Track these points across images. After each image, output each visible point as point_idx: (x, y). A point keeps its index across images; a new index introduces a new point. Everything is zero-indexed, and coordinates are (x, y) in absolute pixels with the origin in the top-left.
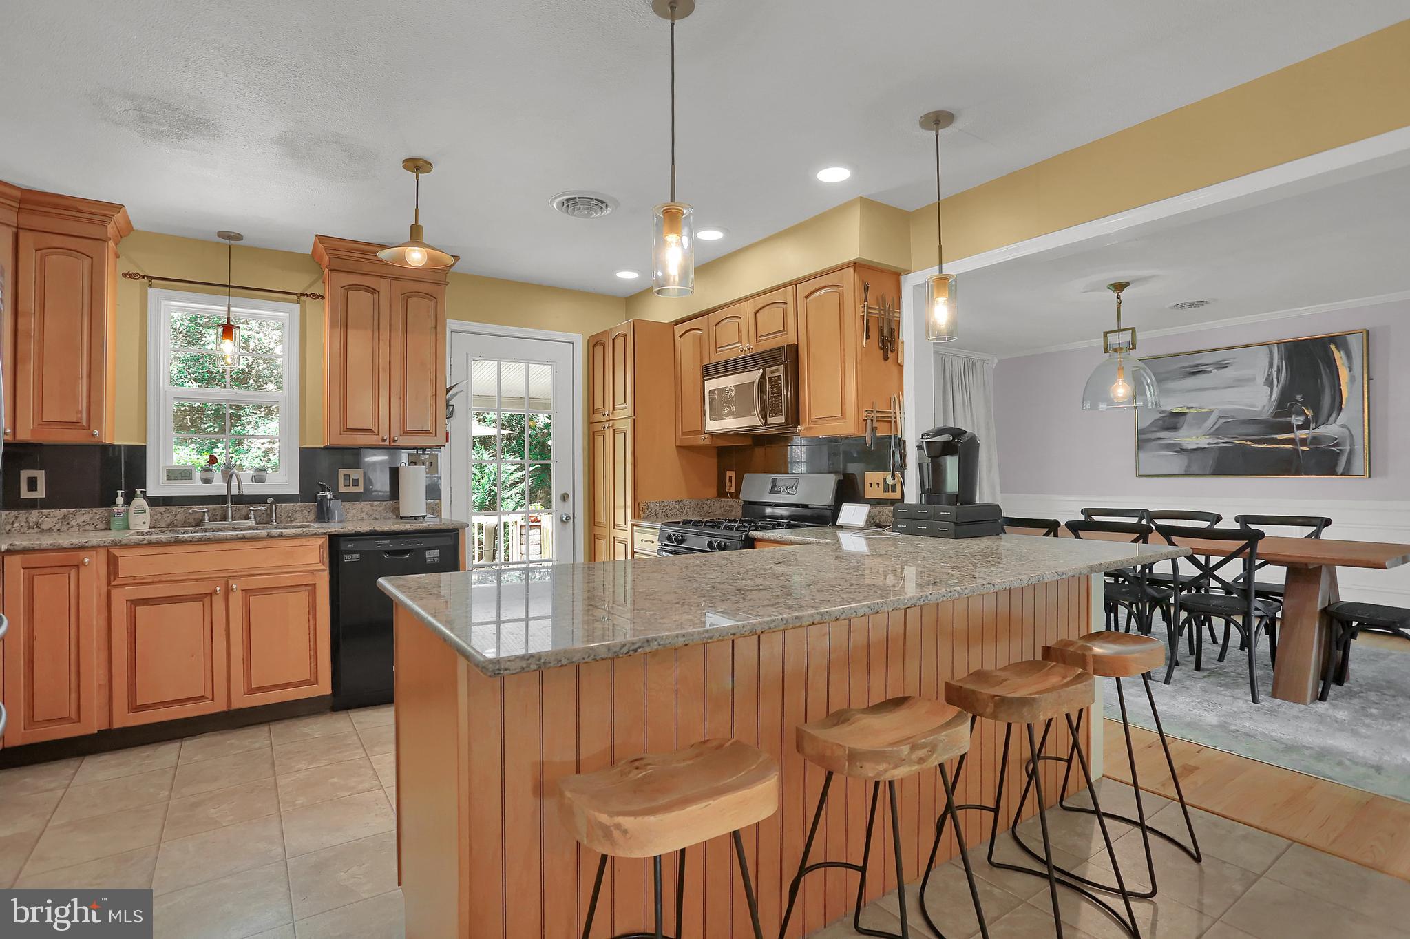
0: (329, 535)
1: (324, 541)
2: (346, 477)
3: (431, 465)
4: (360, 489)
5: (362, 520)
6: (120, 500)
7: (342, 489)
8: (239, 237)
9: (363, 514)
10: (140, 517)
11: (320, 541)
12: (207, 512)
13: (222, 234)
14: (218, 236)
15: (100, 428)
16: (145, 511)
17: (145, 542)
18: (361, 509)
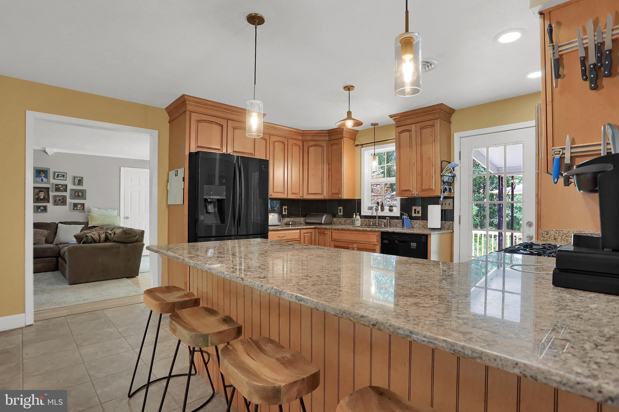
0: (381, 232)
1: (379, 234)
2: (415, 210)
3: (449, 205)
4: (420, 215)
5: (420, 228)
6: (354, 216)
7: (414, 215)
8: (377, 124)
9: (420, 226)
10: (358, 221)
11: (377, 234)
12: (372, 221)
13: (372, 124)
14: (371, 125)
15: (341, 195)
16: (359, 220)
17: (336, 229)
18: (420, 223)
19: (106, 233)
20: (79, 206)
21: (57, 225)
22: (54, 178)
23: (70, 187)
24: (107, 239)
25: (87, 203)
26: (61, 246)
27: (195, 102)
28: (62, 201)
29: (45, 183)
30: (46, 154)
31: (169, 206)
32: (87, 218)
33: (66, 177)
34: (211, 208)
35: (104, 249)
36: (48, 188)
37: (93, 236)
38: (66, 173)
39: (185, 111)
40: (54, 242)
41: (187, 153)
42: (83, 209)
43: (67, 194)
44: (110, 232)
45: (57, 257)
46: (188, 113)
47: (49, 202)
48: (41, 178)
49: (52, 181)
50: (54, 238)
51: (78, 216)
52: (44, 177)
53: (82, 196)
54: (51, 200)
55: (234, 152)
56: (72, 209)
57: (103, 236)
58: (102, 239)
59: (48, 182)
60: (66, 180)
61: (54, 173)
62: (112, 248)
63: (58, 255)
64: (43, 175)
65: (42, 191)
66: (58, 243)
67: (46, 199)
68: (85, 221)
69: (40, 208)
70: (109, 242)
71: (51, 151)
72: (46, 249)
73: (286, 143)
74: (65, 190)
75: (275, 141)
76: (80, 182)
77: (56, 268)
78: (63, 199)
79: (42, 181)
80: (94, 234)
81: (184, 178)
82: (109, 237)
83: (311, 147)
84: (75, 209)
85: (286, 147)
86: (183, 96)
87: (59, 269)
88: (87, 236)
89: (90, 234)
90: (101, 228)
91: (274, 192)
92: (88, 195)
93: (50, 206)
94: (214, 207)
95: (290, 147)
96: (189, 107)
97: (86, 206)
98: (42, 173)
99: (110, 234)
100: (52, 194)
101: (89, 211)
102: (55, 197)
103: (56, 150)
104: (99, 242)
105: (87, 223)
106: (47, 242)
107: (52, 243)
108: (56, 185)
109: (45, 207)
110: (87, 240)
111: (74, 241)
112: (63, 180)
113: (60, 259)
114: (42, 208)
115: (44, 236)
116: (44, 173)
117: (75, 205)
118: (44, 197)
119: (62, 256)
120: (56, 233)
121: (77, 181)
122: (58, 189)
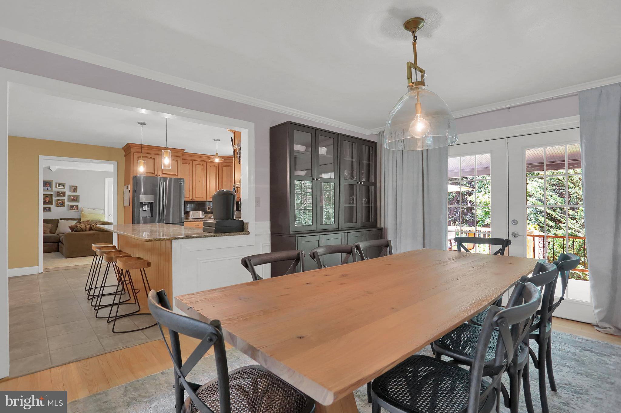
19: (90, 225)
20: (75, 207)
21: (58, 221)
22: (56, 188)
23: (68, 193)
24: (91, 229)
25: (80, 205)
26: (60, 235)
27: (136, 146)
28: (62, 204)
29: (50, 191)
30: (50, 170)
31: (124, 207)
32: (80, 216)
33: (65, 187)
34: (145, 208)
35: (89, 235)
36: (52, 195)
37: (81, 226)
38: (65, 184)
39: (130, 152)
40: (56, 233)
41: (132, 176)
42: (77, 209)
43: (66, 199)
44: (93, 224)
45: (58, 243)
46: (132, 153)
47: (52, 204)
48: (47, 188)
49: (54, 189)
50: (56, 230)
51: (73, 214)
52: (49, 187)
53: (77, 200)
54: (54, 203)
55: (163, 174)
56: (69, 209)
57: (88, 227)
58: (88, 229)
59: (52, 190)
60: (64, 188)
61: (56, 183)
62: (94, 235)
63: (59, 241)
64: (48, 185)
65: (47, 197)
66: (58, 233)
67: (51, 202)
68: (79, 218)
69: (46, 209)
70: (93, 231)
71: (54, 168)
72: (50, 237)
73: (205, 165)
74: (64, 196)
75: (196, 165)
76: (75, 190)
77: (57, 250)
78: (62, 202)
79: (48, 189)
80: (82, 226)
81: (130, 191)
82: (93, 227)
83: (224, 167)
84: (71, 209)
85: (205, 168)
86: (128, 144)
87: (60, 251)
88: (77, 227)
89: (79, 226)
90: (88, 222)
91: (196, 197)
92: (81, 199)
93: (53, 207)
94: (148, 207)
95: (208, 167)
96: (132, 150)
97: (79, 207)
98: (47, 184)
99: (93, 226)
100: (54, 199)
101: (82, 211)
102: (57, 200)
103: (57, 167)
104: (86, 231)
105: (80, 219)
106: (51, 232)
107: (54, 233)
108: (58, 192)
109: (50, 208)
110: (77, 229)
111: (69, 231)
112: (62, 188)
113: (60, 244)
114: (47, 209)
115: (49, 228)
116: (49, 184)
117: (72, 207)
118: (49, 201)
119: (62, 242)
120: (57, 226)
121: (72, 189)
122: (59, 195)
